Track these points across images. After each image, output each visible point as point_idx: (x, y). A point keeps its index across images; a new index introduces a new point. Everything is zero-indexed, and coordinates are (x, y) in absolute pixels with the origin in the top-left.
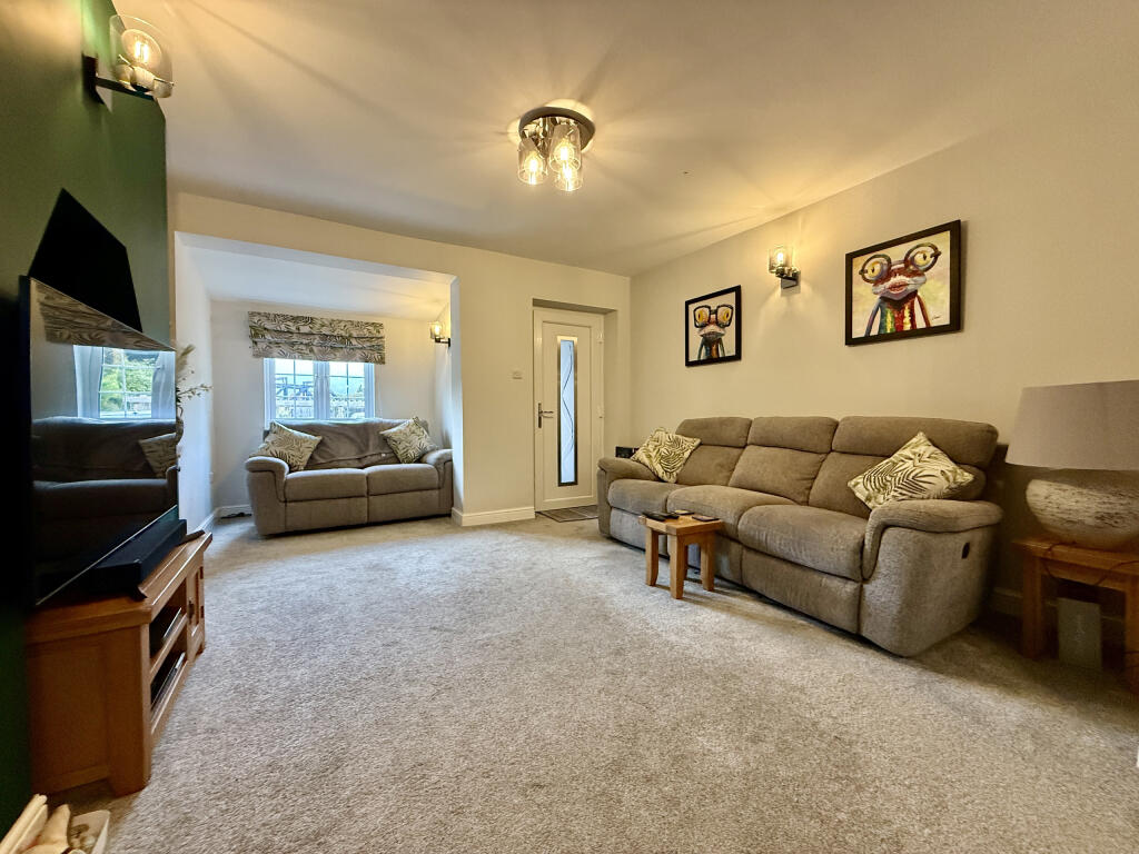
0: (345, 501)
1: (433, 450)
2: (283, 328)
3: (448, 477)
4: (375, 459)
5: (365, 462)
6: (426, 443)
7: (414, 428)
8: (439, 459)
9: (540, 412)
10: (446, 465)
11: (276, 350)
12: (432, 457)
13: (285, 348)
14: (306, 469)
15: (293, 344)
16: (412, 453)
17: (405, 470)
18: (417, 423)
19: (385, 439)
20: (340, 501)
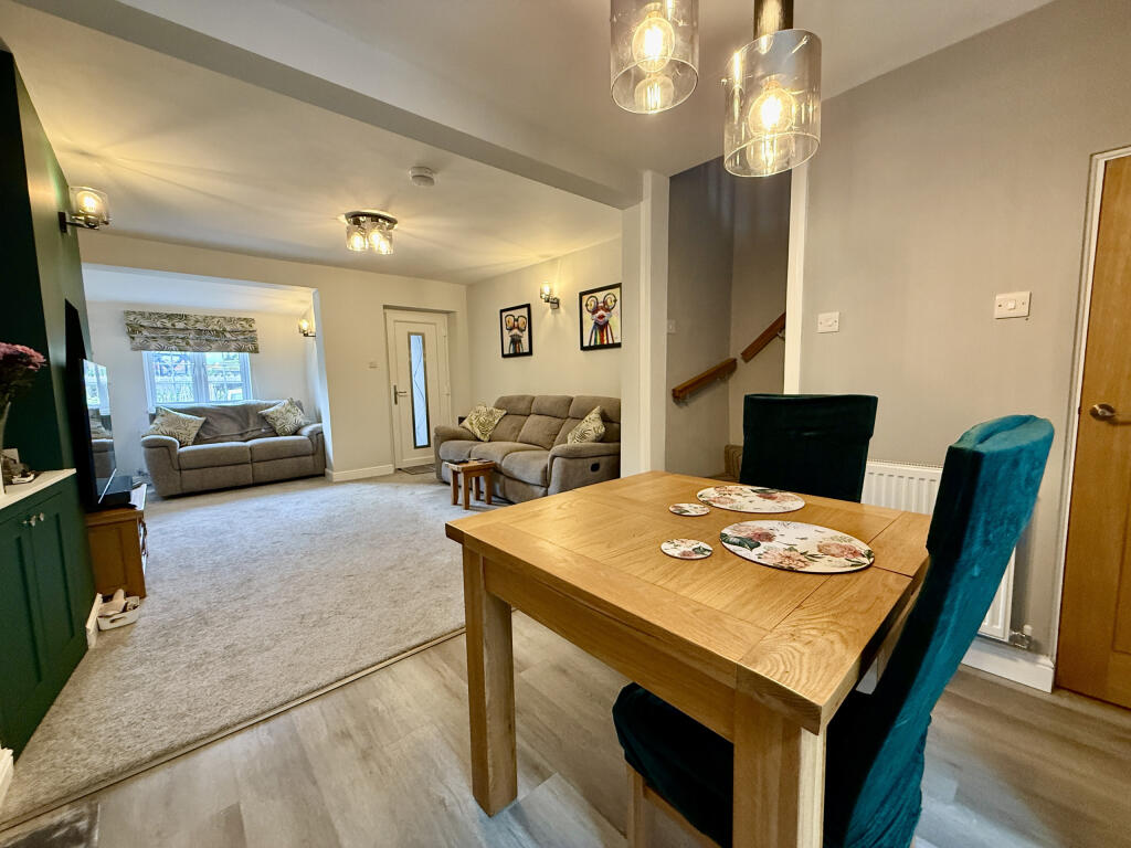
0: (232, 467)
1: (307, 425)
2: (159, 324)
3: (320, 446)
4: (255, 434)
5: (247, 436)
6: (300, 419)
7: (289, 407)
8: (312, 432)
9: (396, 393)
10: (318, 436)
11: (153, 345)
12: (306, 431)
13: (163, 343)
14: (194, 444)
15: (169, 338)
16: (288, 428)
17: (283, 442)
18: (291, 403)
19: (264, 418)
20: (229, 468)
